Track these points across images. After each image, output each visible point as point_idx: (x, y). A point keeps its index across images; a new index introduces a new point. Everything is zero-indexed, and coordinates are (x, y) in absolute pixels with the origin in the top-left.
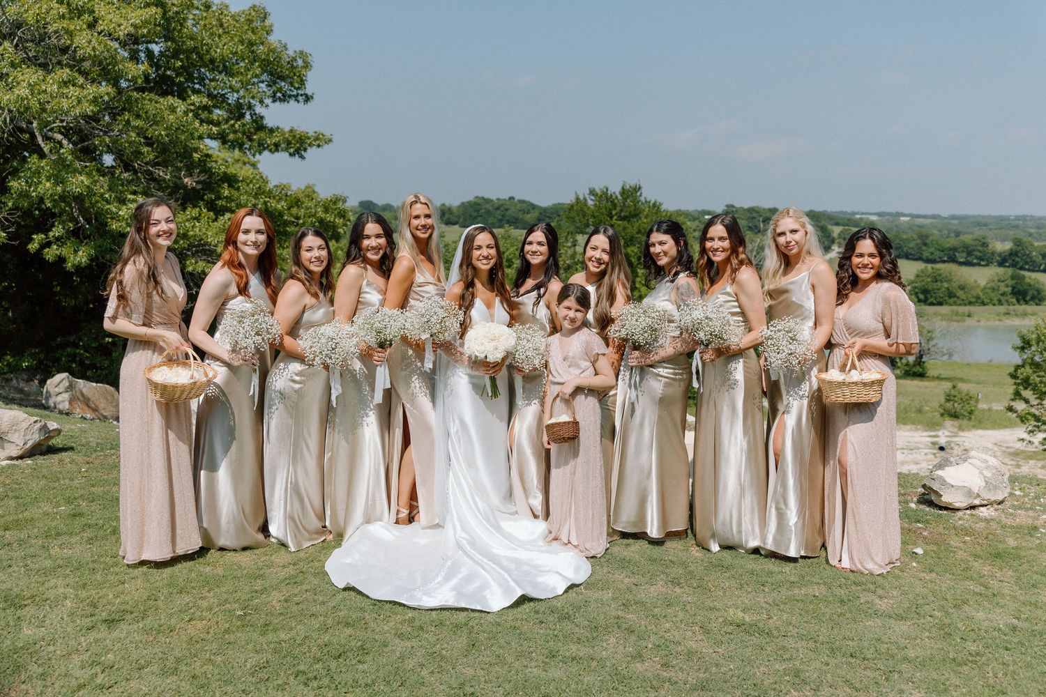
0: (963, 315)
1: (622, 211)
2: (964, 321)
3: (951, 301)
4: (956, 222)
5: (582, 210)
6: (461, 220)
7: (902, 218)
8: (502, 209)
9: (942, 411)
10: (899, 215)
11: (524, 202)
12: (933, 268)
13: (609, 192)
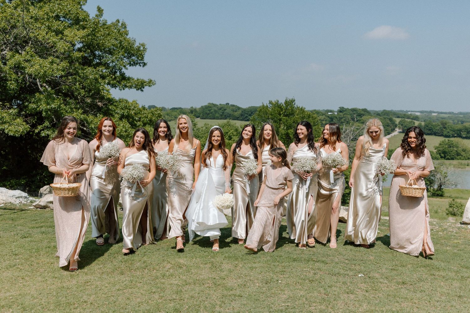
0: (465, 165)
1: (285, 112)
2: (465, 168)
3: (459, 157)
4: (462, 116)
5: (266, 111)
6: (201, 115)
7: (433, 114)
8: (222, 109)
9: (448, 212)
10: (431, 112)
11: (234, 106)
12: (448, 140)
13: (279, 103)
